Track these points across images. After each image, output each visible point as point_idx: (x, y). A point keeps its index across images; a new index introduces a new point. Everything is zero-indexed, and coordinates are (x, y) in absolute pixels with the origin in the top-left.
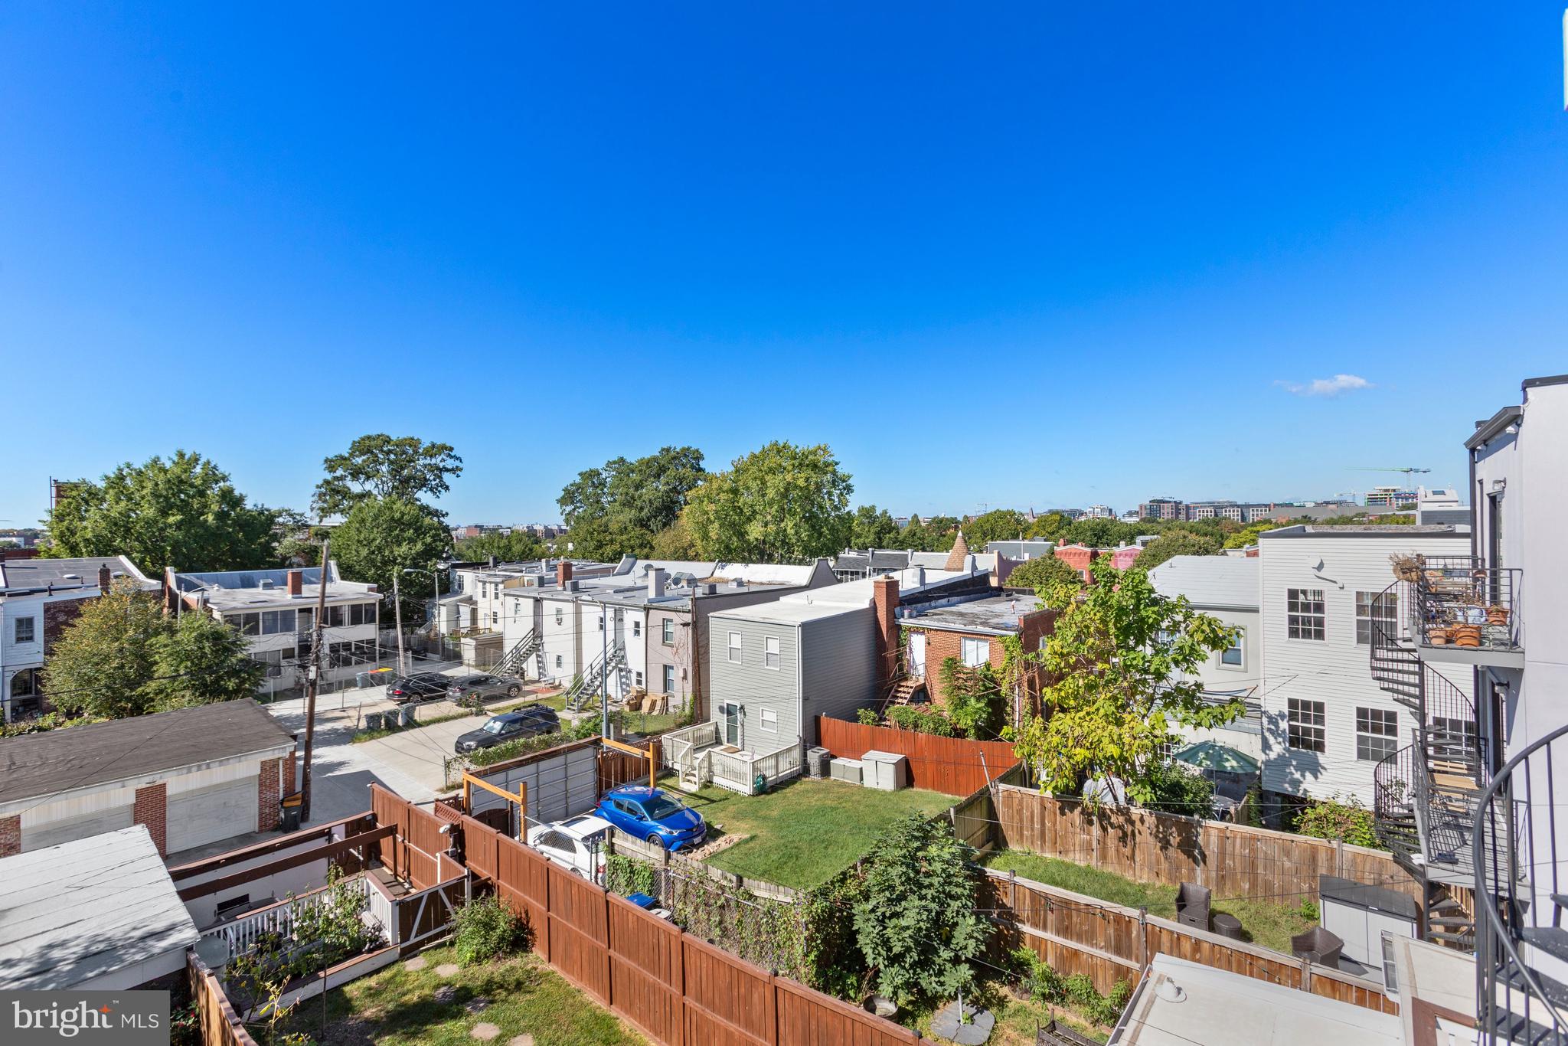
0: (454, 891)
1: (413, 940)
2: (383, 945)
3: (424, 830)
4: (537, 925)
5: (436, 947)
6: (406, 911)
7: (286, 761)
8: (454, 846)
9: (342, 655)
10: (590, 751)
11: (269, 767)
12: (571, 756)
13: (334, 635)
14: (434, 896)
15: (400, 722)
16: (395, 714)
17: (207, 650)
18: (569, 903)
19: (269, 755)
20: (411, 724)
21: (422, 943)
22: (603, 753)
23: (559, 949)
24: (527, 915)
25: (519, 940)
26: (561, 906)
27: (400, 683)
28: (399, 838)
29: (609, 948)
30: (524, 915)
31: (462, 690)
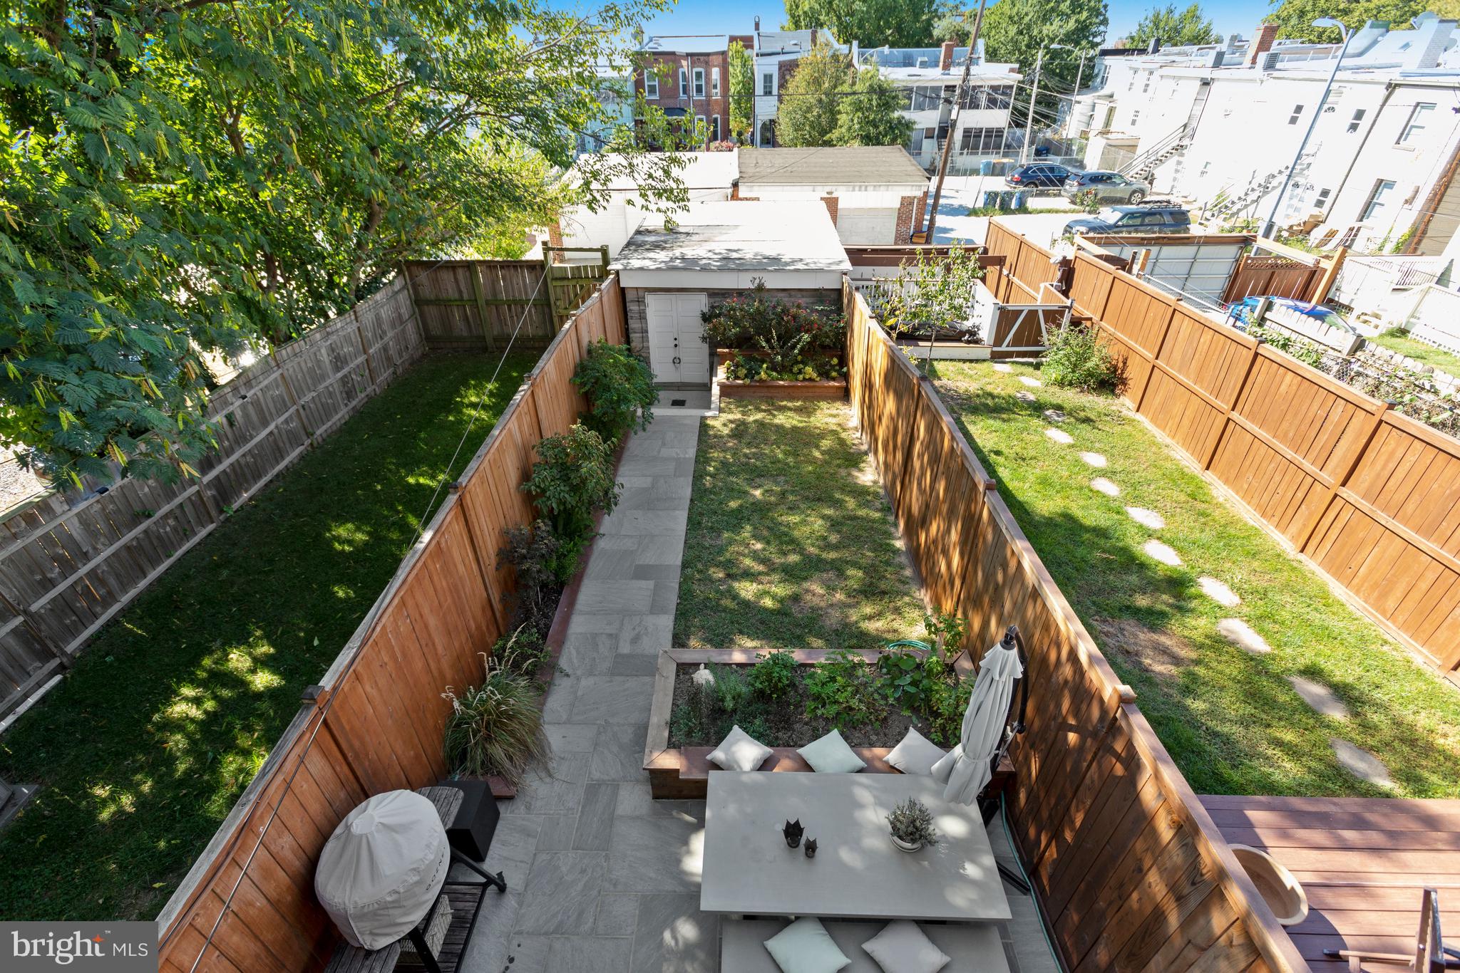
0: (1053, 316)
1: (1004, 348)
2: (977, 342)
3: (1032, 264)
4: (1136, 374)
5: (1023, 364)
6: (1005, 317)
7: (920, 199)
8: (1060, 281)
9: (973, 139)
10: (1232, 250)
11: (906, 202)
12: (1205, 250)
13: (968, 119)
14: (1033, 314)
15: (1013, 205)
16: (1010, 195)
17: (874, 103)
18: (1191, 352)
19: (909, 192)
20: (1022, 209)
21: (1010, 355)
22: (1248, 258)
23: (1155, 400)
24: (1125, 363)
25: (1110, 382)
26: (1177, 355)
27: (1021, 170)
28: (1005, 272)
29: (1233, 409)
30: (1121, 365)
31: (1080, 184)
